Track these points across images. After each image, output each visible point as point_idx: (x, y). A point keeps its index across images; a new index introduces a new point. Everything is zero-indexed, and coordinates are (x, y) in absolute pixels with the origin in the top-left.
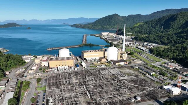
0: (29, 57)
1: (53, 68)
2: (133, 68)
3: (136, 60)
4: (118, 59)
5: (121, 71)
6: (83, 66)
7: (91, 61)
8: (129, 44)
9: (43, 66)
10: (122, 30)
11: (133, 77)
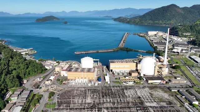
0: (52, 62)
1: (72, 80)
2: (171, 90)
3: (180, 78)
4: (154, 74)
5: (152, 93)
6: (106, 81)
7: (118, 74)
8: (179, 51)
9: (63, 76)
10: (177, 28)
11: (164, 104)
